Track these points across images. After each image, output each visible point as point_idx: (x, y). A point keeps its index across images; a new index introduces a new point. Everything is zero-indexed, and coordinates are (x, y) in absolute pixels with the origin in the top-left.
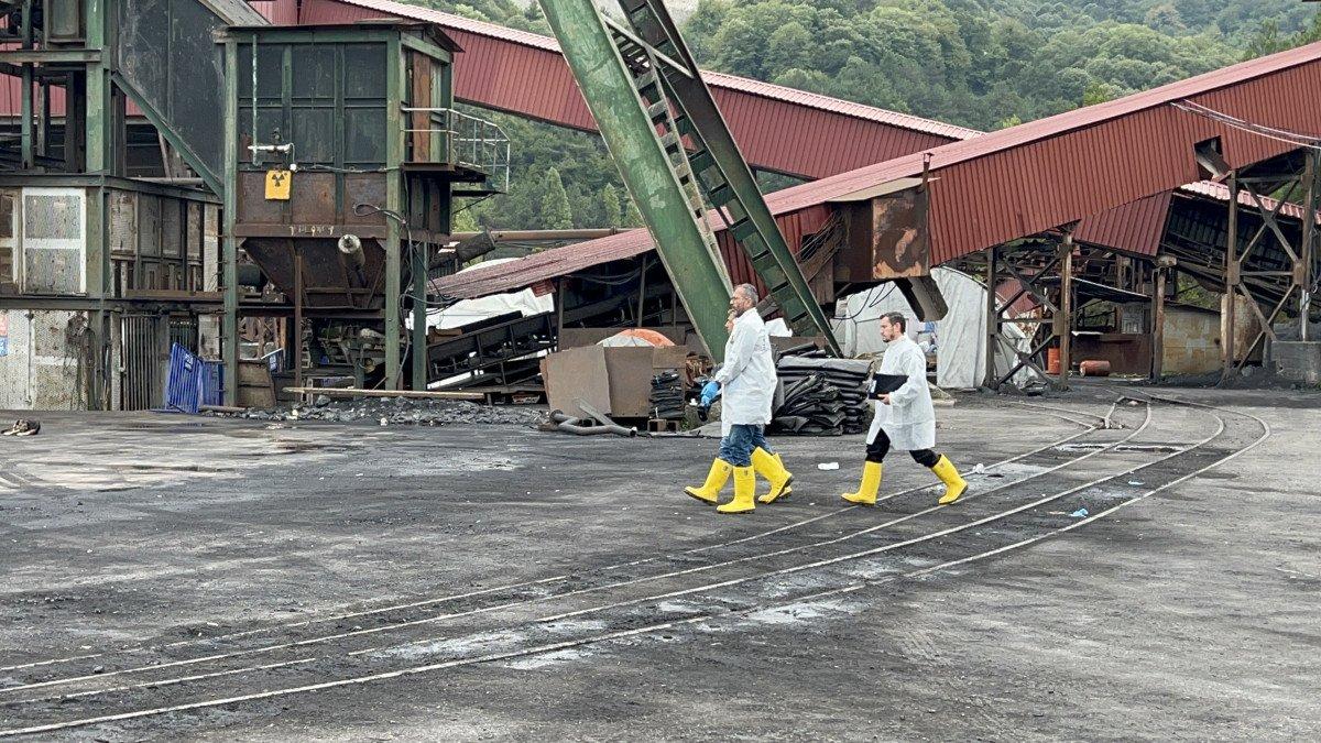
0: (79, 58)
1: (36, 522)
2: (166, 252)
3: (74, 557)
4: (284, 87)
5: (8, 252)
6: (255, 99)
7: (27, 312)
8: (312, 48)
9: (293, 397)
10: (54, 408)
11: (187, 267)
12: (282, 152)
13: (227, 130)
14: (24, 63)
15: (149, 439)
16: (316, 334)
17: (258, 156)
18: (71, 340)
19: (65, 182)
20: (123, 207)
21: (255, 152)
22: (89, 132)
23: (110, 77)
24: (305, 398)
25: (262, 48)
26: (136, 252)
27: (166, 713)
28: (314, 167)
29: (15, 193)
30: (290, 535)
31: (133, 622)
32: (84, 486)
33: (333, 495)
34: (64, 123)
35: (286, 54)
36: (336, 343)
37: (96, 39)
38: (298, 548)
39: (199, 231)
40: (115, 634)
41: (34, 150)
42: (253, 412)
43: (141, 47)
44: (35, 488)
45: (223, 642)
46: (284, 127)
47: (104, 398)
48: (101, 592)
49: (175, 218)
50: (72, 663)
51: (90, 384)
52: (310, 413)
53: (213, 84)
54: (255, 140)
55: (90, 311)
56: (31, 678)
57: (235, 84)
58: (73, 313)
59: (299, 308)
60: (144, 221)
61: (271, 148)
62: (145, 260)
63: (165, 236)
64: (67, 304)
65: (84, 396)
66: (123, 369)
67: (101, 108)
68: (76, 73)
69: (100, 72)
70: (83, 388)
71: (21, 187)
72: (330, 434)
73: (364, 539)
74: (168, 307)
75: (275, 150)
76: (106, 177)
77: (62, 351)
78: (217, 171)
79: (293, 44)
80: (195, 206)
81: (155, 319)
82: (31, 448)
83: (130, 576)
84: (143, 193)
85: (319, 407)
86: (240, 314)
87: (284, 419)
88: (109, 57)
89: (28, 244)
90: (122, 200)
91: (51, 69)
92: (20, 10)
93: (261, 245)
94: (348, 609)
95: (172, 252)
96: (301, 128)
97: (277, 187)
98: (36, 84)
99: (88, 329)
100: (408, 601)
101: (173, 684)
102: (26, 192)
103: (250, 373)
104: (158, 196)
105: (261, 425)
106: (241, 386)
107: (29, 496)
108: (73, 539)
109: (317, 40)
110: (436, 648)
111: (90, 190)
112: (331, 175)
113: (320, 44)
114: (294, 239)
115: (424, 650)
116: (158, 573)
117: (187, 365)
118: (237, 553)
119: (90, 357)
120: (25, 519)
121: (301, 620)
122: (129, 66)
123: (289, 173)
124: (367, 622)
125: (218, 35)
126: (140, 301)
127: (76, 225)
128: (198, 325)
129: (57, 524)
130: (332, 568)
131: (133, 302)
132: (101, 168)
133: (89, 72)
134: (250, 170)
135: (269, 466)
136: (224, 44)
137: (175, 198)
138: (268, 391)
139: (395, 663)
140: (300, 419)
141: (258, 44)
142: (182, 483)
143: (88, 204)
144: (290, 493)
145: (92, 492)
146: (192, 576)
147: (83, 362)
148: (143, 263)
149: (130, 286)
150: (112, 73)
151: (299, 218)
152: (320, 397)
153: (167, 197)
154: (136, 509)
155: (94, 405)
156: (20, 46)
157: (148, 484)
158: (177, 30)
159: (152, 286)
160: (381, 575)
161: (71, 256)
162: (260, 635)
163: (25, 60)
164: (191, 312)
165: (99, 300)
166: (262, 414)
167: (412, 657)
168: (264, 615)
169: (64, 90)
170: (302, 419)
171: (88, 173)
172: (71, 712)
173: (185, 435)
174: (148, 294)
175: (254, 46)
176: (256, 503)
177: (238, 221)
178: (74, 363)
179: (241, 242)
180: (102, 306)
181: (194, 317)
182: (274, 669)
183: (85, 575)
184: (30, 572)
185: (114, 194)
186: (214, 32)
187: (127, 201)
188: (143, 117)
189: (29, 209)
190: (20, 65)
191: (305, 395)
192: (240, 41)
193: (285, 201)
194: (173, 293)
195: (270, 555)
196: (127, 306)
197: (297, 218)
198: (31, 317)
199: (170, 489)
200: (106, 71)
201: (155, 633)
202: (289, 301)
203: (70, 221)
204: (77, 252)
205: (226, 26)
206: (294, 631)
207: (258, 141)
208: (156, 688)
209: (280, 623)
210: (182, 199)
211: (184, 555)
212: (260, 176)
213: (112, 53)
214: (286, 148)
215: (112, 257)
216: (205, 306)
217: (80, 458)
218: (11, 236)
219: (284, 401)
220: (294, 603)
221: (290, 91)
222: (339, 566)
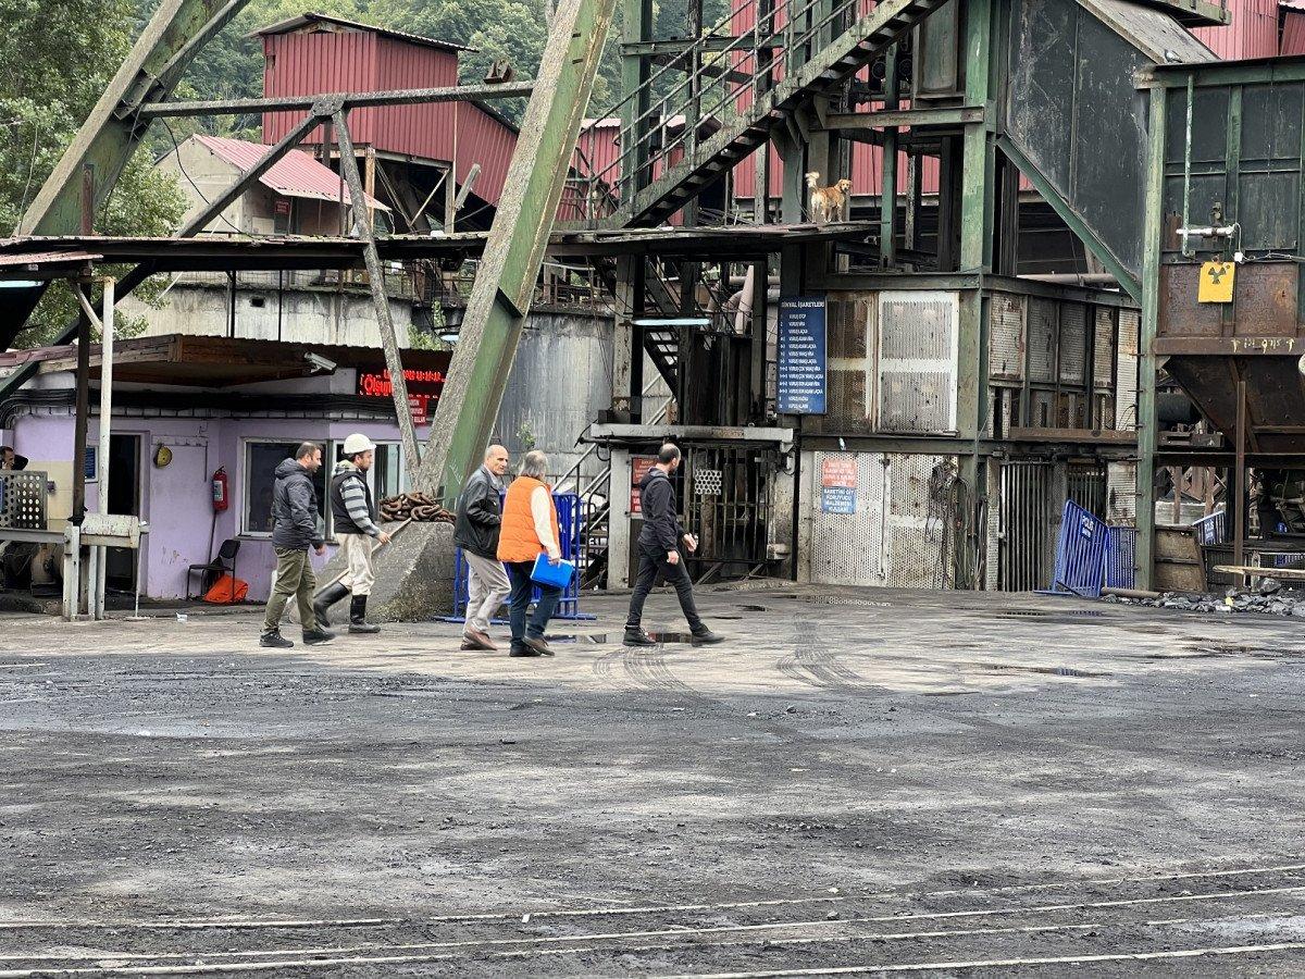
0: (956, 118)
1: (828, 730)
2: (1064, 376)
3: (857, 776)
4: (1230, 146)
5: (860, 376)
6: (1188, 165)
7: (881, 456)
8: (1272, 89)
9: (1230, 580)
10: (911, 585)
11: (1091, 397)
12: (1222, 237)
13: (1148, 209)
14: (886, 128)
15: (1017, 630)
16: (1268, 491)
17: (1190, 244)
18: (935, 494)
19: (936, 283)
20: (1007, 316)
21: (1186, 237)
22: (965, 217)
23: (994, 142)
24: (1248, 582)
25: (1203, 93)
26: (1023, 377)
27: (877, 972)
28: (1269, 255)
29: (871, 298)
30: (1145, 765)
31: (897, 861)
32: (908, 687)
33: (1231, 716)
34: (936, 203)
35: (1235, 98)
36: (1296, 505)
37: (977, 93)
38: (1149, 783)
39: (1110, 348)
40: (867, 875)
41: (898, 242)
42: (1171, 597)
43: (1036, 100)
44: (846, 687)
45: (1000, 895)
46: (1227, 201)
47: (977, 574)
48: (871, 821)
49: (1077, 330)
50: (804, 905)
51: (958, 554)
52: (1251, 603)
53: (1130, 144)
54: (1186, 221)
55: (961, 456)
56: (749, 919)
57: (1162, 146)
58: (940, 459)
59: (1241, 455)
60: (1035, 335)
61: (1208, 231)
62: (1035, 387)
63: (1063, 354)
64: (933, 447)
65: (950, 571)
66: (1002, 535)
67: (982, 183)
68: (952, 137)
69: (981, 135)
70: (949, 560)
71: (878, 291)
72: (1267, 633)
73: (1244, 778)
74: (1065, 451)
75: (1214, 234)
76: (986, 276)
77: (924, 511)
78: (1133, 266)
79: (1244, 86)
80: (1105, 315)
81: (1048, 468)
82: (863, 635)
83: (917, 804)
84: (1035, 297)
85: (1264, 594)
86: (1158, 461)
87: (1212, 610)
88: (994, 116)
89: (886, 366)
90: (1006, 307)
91: (923, 134)
92: (883, 59)
93: (1193, 368)
94: (1183, 867)
95: (1072, 376)
96: (1251, 201)
97: (1215, 284)
98: (902, 155)
99: (958, 481)
100: (1271, 863)
101: (906, 939)
102: (884, 297)
103: (1171, 545)
104: (1055, 301)
105: (1178, 616)
106: (1159, 562)
107: (834, 697)
108: (866, 754)
109: (1280, 78)
110: (1272, 926)
111: (965, 294)
112: (1292, 267)
113: (1281, 83)
114: (1236, 358)
115: (1254, 927)
116: (953, 802)
117: (1084, 532)
118: (1067, 784)
119: (959, 518)
120: (817, 726)
121: (1115, 877)
122: (1020, 128)
123: (1232, 265)
124: (1201, 886)
125: (1140, 78)
126: (1027, 443)
127: (945, 340)
128: (1106, 476)
129: (854, 733)
130: (1184, 813)
131: (1018, 444)
132: (979, 263)
133: (968, 137)
134: (1177, 262)
135: (1163, 673)
136: (1148, 91)
137: (1080, 303)
138: (1197, 571)
139: (1208, 939)
140: (1234, 610)
141: (1195, 88)
142: (1035, 690)
143: (961, 312)
144: (1171, 709)
145: (914, 695)
146: (995, 810)
147: (951, 524)
148: (1032, 391)
149: (1014, 422)
150: (998, 137)
151: (1244, 328)
152: (1267, 581)
153: (1067, 301)
154: (960, 720)
155: (962, 582)
156: (881, 105)
157: (988, 688)
158: (1086, 74)
159: (1044, 424)
160: (1248, 827)
161: (939, 381)
162: (1052, 892)
163: (887, 124)
164: (1097, 458)
165: (973, 440)
166: (1182, 602)
167: (1233, 935)
168: (1065, 866)
169: (938, 160)
170: (1239, 611)
171: (962, 272)
172: (771, 962)
173: (1066, 626)
174: (1039, 433)
175: (1190, 91)
176: (1120, 720)
177: (1160, 334)
178: (939, 525)
179: (1162, 362)
180: (976, 449)
181: (1102, 465)
182: (1041, 933)
183: (866, 799)
184: (798, 791)
185: (996, 300)
186: (1136, 75)
187: (1013, 308)
188: (1036, 193)
189: (887, 319)
190: (881, 130)
191: (1248, 578)
192: (1170, 85)
193: (1225, 304)
194: (1072, 434)
195: (1109, 789)
196: (1010, 450)
197: (1242, 329)
198: (886, 463)
199: (1014, 697)
200: (989, 134)
201: (919, 877)
202: (1228, 444)
203: (938, 335)
204: (946, 377)
205: (1152, 65)
206: (1098, 889)
207: (1190, 222)
208: (883, 942)
209: (1084, 878)
210: (1087, 305)
211: (997, 782)
212: (1191, 271)
213: (998, 110)
214: (1228, 230)
215: (992, 383)
216: (1114, 450)
217: (918, 651)
218: (864, 356)
219: (1217, 585)
220: (1115, 854)
221: (1238, 150)
222: (1196, 811)
